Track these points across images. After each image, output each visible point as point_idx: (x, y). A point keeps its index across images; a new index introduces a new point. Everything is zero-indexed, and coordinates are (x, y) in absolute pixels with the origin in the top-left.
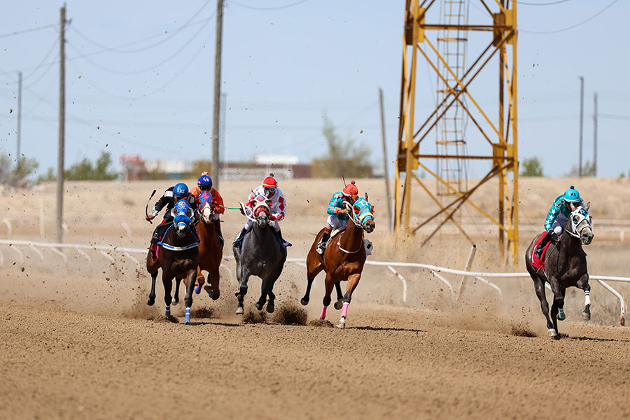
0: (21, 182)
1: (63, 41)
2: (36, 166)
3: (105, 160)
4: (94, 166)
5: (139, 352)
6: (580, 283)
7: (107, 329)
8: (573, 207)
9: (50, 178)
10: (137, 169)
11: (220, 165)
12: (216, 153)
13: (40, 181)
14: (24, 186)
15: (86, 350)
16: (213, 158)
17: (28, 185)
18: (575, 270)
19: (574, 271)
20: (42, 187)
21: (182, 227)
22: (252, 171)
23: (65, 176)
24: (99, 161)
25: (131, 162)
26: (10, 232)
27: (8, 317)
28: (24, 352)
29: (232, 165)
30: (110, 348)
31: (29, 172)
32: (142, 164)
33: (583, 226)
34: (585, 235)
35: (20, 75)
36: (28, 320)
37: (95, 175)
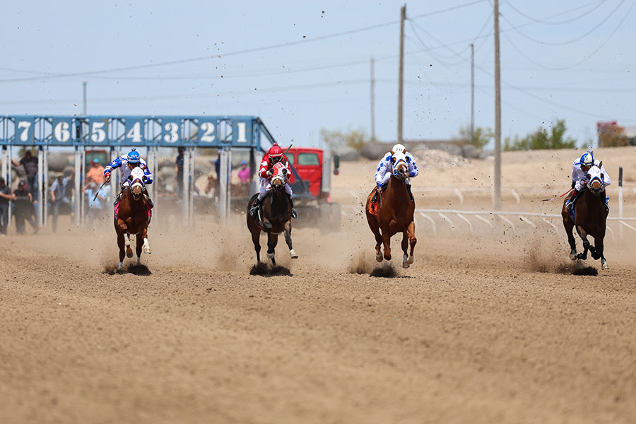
0: (475, 153)
1: (497, 14)
3: (560, 129)
4: (550, 134)
9: (507, 147)
14: (477, 157)
24: (554, 130)
26: (461, 202)
35: (472, 46)
37: (550, 144)
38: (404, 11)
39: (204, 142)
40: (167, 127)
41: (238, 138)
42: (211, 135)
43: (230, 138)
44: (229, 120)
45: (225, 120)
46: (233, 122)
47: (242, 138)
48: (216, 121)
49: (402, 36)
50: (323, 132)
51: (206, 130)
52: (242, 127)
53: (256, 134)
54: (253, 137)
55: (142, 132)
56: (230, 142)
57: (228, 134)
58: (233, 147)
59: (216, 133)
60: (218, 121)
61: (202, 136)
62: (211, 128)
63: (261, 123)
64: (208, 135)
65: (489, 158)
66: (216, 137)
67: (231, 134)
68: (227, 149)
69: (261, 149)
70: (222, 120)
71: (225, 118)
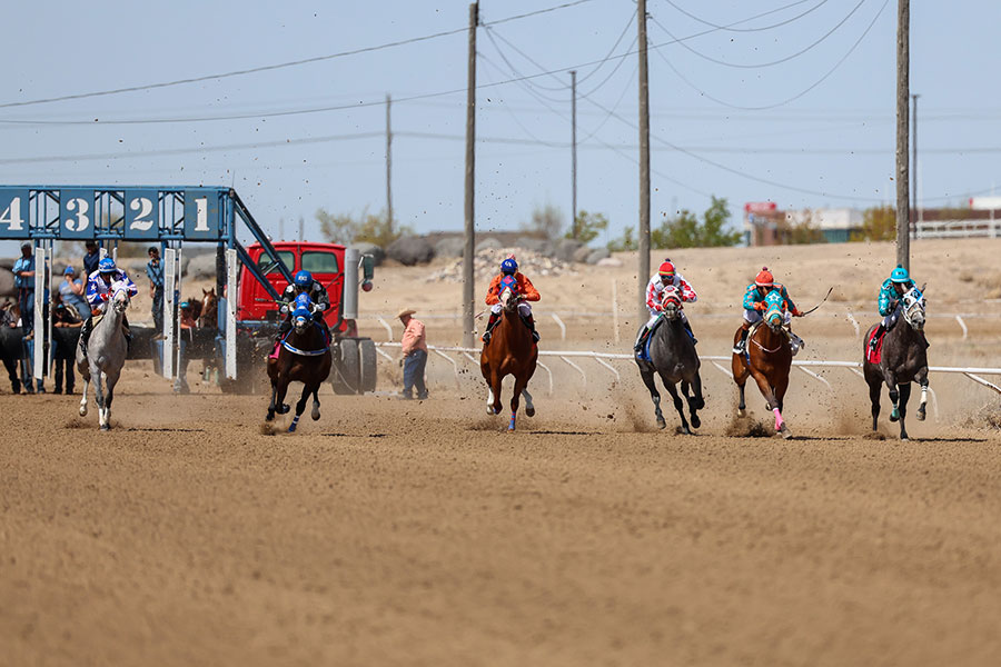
0: (579, 253)
1: (644, 16)
2: (604, 224)
3: (719, 212)
4: (701, 222)
5: (783, 530)
6: (918, 376)
7: (729, 494)
8: (904, 288)
9: (628, 245)
10: (772, 225)
11: (911, 215)
12: (904, 194)
13: (612, 249)
14: (584, 261)
15: (695, 530)
16: (899, 203)
17: (591, 258)
18: (913, 361)
19: (911, 363)
20: (614, 261)
21: (300, 323)
23: (652, 240)
24: (707, 215)
25: (760, 214)
26: (563, 334)
27: (563, 479)
28: (590, 536)
29: (931, 215)
30: (734, 525)
31: (594, 234)
32: (780, 216)
33: (914, 310)
34: (915, 321)
36: (596, 481)
37: (701, 238)
38: (475, 9)
39: (134, 231)
40: (70, 206)
41: (194, 224)
42: (145, 219)
43: (180, 226)
44: (178, 193)
45: (172, 193)
46: (185, 195)
47: (202, 225)
48: (157, 195)
49: (473, 52)
51: (139, 211)
52: (202, 204)
53: (228, 219)
54: (222, 224)
55: (25, 213)
56: (183, 232)
57: (177, 219)
58: (185, 240)
59: (154, 216)
60: (161, 195)
61: (132, 221)
62: (147, 206)
63: (236, 198)
64: (142, 220)
65: (604, 261)
66: (156, 222)
67: (182, 219)
68: (176, 243)
69: (236, 245)
70: (168, 193)
71: (173, 189)
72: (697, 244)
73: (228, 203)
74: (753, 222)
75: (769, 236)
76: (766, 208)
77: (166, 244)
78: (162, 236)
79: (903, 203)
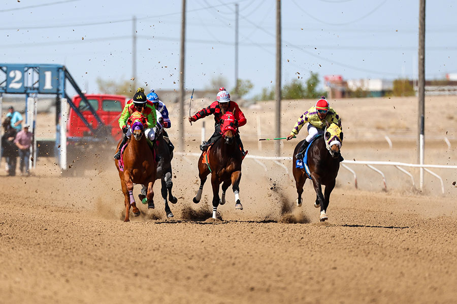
2: (251, 86)
3: (315, 80)
4: (305, 86)
9: (267, 98)
10: (340, 88)
11: (425, 83)
12: (423, 72)
13: (256, 100)
14: (242, 106)
16: (419, 76)
17: (246, 105)
20: (258, 106)
22: (446, 88)
24: (309, 82)
25: (334, 81)
31: (246, 92)
32: (344, 83)
35: (237, 5)
37: (305, 94)
39: (12, 88)
41: (44, 85)
42: (18, 82)
43: (36, 86)
44: (36, 68)
45: (33, 68)
46: (40, 69)
47: (48, 86)
48: (23, 68)
50: (99, 81)
51: (14, 78)
52: (48, 75)
53: (62, 82)
54: (59, 84)
56: (38, 89)
57: (35, 81)
58: (39, 93)
59: (22, 80)
60: (26, 69)
61: (10, 83)
62: (19, 75)
63: (66, 71)
64: (15, 82)
65: (253, 107)
66: (23, 84)
67: (38, 81)
68: (34, 95)
69: (66, 96)
70: (30, 68)
71: (33, 66)
72: (303, 97)
73: (62, 74)
74: (330, 87)
75: (338, 94)
76: (337, 79)
77: (28, 95)
78: (26, 91)
79: (422, 77)
